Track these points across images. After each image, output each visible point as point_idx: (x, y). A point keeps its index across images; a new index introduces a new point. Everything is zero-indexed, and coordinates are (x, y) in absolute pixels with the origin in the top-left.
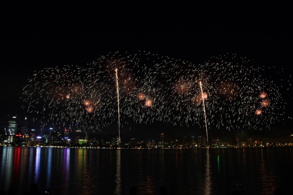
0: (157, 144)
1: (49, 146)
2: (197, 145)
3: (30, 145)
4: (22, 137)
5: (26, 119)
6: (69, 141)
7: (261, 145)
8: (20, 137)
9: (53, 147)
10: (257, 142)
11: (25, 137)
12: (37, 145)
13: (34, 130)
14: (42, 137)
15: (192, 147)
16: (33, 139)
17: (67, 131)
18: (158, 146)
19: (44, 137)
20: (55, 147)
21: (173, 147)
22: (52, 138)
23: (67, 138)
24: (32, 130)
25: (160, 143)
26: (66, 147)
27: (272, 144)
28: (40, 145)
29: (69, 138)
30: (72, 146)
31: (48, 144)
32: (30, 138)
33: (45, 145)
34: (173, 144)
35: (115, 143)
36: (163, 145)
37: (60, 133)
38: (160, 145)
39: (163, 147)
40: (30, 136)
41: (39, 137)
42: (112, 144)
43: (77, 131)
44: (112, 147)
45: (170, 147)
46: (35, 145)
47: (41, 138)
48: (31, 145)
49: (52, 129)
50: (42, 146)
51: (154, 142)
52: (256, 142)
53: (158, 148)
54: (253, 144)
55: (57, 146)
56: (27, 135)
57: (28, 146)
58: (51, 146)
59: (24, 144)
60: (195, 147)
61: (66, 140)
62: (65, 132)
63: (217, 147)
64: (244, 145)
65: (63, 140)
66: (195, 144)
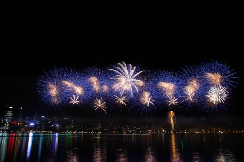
0: (130, 129)
1: (40, 132)
2: (163, 131)
3: (23, 131)
4: (17, 124)
5: (21, 109)
6: (58, 127)
7: (219, 132)
8: (16, 124)
9: (44, 132)
10: (216, 129)
11: (20, 124)
12: (30, 131)
13: (28, 118)
14: (35, 124)
15: (160, 132)
16: (27, 126)
17: (56, 118)
18: (131, 131)
19: (37, 123)
20: (46, 132)
21: (144, 132)
22: (44, 125)
23: (56, 124)
24: (26, 118)
25: (133, 128)
26: (55, 132)
27: (229, 131)
28: (33, 131)
29: (57, 125)
30: (60, 131)
31: (40, 130)
32: (24, 124)
33: (37, 131)
34: (144, 129)
35: (96, 128)
36: (135, 130)
37: (50, 121)
38: (133, 130)
39: (135, 132)
40: (25, 123)
41: (32, 124)
42: (93, 129)
43: (64, 118)
44: (93, 132)
45: (141, 132)
46: (28, 131)
47: (33, 124)
48: (25, 131)
49: (43, 117)
50: (34, 132)
51: (128, 128)
52: (214, 129)
53: (131, 132)
54: (212, 130)
55: (48, 131)
56: (21, 123)
57: (22, 131)
58: (42, 131)
59: (19, 130)
60: (162, 132)
61: (55, 126)
62: (55, 119)
63: (180, 132)
64: (204, 131)
65: (53, 126)
66: (162, 129)
